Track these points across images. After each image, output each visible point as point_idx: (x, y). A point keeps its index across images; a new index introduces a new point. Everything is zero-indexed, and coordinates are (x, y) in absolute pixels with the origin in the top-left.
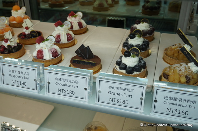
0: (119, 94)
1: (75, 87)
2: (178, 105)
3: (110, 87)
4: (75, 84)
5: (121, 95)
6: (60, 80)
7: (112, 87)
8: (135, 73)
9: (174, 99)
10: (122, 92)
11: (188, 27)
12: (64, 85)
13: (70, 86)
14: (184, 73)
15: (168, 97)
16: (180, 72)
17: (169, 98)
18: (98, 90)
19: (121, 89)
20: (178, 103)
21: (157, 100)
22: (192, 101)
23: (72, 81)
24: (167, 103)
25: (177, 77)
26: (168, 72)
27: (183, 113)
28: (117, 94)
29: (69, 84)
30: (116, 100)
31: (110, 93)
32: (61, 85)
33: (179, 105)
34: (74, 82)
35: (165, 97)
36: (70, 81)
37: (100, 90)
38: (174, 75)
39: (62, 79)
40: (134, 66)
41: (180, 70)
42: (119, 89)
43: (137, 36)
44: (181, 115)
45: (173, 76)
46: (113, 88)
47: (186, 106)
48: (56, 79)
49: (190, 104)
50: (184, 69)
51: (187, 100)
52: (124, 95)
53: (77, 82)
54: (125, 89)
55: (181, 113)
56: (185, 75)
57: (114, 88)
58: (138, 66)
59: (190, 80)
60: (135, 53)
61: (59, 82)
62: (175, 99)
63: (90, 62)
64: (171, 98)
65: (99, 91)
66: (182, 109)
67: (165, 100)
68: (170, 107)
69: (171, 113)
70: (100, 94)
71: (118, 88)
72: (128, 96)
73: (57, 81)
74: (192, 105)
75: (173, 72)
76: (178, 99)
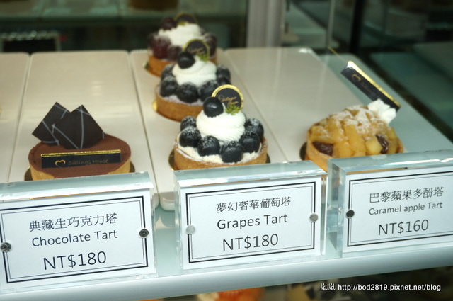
0: (249, 223)
1: (106, 236)
2: (403, 209)
3: (221, 207)
4: (107, 228)
5: (255, 223)
6: (48, 225)
7: (227, 206)
8: (248, 157)
9: (393, 196)
10: (259, 212)
11: (283, 26)
12: (67, 240)
13: (87, 238)
14: (370, 129)
15: (380, 195)
16: (360, 130)
17: (380, 197)
18: (184, 226)
19: (254, 204)
20: (404, 203)
21: (353, 209)
22: (434, 189)
23: (93, 221)
24: (377, 212)
25: (358, 144)
26: (328, 136)
27: (417, 228)
28: (243, 223)
29: (84, 230)
30: (242, 241)
31: (222, 225)
32: (55, 241)
33: (407, 209)
34: (101, 219)
35: (373, 196)
36: (86, 220)
37: (193, 223)
38: (348, 141)
39: (55, 221)
40: (239, 137)
41: (360, 124)
42: (249, 204)
43: (197, 58)
44: (413, 233)
45: (347, 143)
46: (230, 208)
47: (422, 207)
48: (34, 225)
49: (429, 200)
50: (366, 119)
51: (422, 191)
52: (263, 220)
53: (111, 218)
54: (264, 203)
55: (412, 228)
56: (374, 134)
57: (234, 207)
58: (251, 137)
59: (388, 144)
60: (228, 101)
61: (47, 234)
62: (397, 196)
63: (104, 152)
64: (385, 196)
65: (187, 230)
66: (413, 217)
67: (373, 205)
68: (385, 219)
69: (390, 235)
70: (194, 238)
71: (244, 204)
72: (276, 220)
73: (36, 233)
74: (435, 199)
75: (345, 134)
76: (402, 194)
